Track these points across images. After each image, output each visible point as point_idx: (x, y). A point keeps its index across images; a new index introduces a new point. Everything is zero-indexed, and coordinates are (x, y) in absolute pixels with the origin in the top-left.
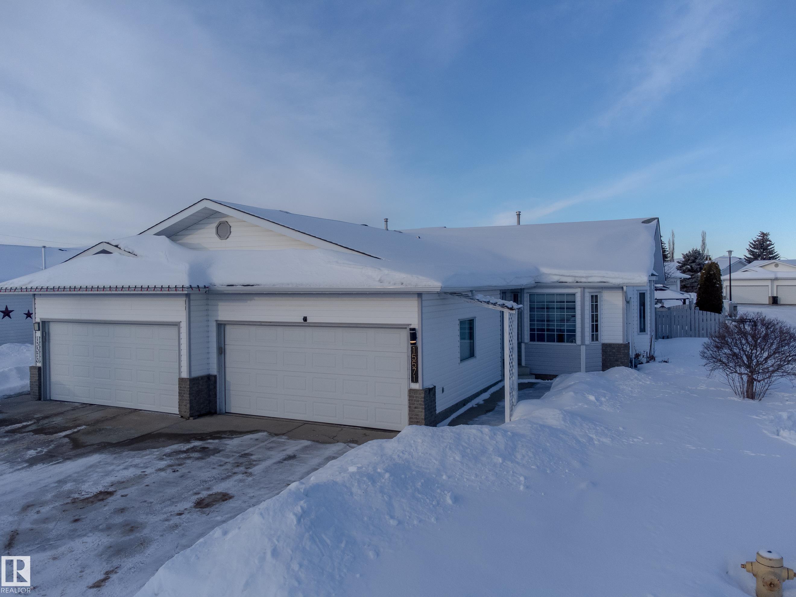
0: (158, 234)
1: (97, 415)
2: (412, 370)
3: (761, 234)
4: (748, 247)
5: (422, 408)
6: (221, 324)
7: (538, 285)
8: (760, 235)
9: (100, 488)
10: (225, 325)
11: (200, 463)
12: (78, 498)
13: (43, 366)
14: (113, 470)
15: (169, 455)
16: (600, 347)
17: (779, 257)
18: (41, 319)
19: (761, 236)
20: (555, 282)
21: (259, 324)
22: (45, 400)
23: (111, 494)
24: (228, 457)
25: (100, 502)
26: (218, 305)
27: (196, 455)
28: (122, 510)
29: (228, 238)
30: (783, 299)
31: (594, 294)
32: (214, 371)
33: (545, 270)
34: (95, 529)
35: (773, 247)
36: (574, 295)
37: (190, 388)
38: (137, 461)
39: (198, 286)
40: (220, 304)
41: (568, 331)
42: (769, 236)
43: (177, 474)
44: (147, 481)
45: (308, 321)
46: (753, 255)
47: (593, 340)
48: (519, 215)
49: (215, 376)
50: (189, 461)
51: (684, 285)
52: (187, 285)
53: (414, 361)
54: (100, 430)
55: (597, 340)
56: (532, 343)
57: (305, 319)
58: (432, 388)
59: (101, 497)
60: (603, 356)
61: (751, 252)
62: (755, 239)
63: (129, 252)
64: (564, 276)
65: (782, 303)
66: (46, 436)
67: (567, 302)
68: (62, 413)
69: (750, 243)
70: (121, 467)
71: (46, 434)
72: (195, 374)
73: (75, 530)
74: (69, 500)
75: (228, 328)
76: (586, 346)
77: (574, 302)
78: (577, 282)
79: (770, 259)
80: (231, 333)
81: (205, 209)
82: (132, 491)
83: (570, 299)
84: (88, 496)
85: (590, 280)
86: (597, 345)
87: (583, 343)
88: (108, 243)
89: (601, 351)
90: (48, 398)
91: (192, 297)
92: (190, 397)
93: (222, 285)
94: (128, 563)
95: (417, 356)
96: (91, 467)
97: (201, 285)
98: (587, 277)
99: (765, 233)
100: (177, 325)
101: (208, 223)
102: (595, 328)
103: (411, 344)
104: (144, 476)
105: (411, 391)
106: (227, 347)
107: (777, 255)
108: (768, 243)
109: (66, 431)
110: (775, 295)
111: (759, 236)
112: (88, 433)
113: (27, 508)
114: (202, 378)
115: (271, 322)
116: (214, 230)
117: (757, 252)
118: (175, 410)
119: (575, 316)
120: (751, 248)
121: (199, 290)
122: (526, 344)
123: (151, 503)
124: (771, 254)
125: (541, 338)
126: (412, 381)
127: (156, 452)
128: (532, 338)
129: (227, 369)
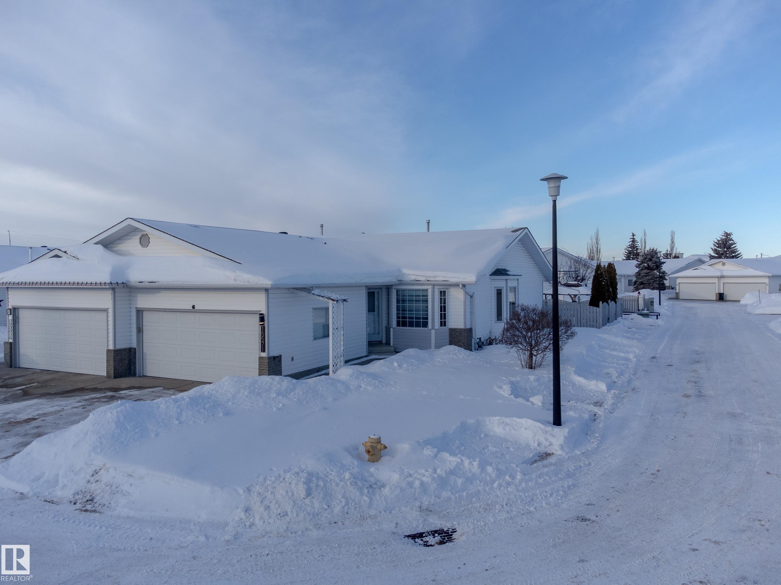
0: (96, 243)
1: (49, 377)
2: (262, 343)
3: (725, 234)
4: (713, 247)
5: (267, 370)
6: (140, 310)
7: (401, 282)
8: (723, 234)
9: (30, 417)
10: (143, 311)
12: (13, 421)
13: (14, 342)
14: (43, 408)
16: (448, 331)
17: (741, 256)
18: (12, 306)
19: (725, 236)
20: (413, 280)
21: (164, 310)
22: (15, 367)
23: (36, 419)
24: (125, 401)
25: (26, 423)
26: (137, 296)
27: (104, 399)
28: (38, 427)
29: (148, 246)
30: (729, 295)
31: (443, 290)
32: (134, 345)
33: (405, 271)
34: (17, 435)
35: (736, 246)
36: (427, 290)
37: (114, 357)
38: (62, 403)
39: (117, 282)
40: (138, 295)
41: (423, 318)
42: (732, 236)
43: (85, 409)
44: (62, 413)
45: (195, 308)
46: (717, 254)
47: (441, 325)
48: (429, 223)
49: (135, 349)
50: (97, 403)
51: (642, 282)
52: (108, 281)
53: (263, 337)
54: (46, 386)
55: (445, 325)
56: (398, 328)
57: (193, 307)
58: (277, 357)
59: (28, 421)
60: (450, 338)
61: (715, 251)
62: (719, 239)
63: (74, 257)
64: (419, 276)
65: (728, 299)
66: (6, 389)
67: (422, 296)
68: (23, 376)
69: (714, 242)
70: (50, 406)
71: (7, 388)
72: (118, 347)
73: (5, 436)
74: (7, 422)
75: (145, 314)
76: (436, 330)
77: (427, 296)
78: (428, 281)
79: (733, 257)
80: (147, 317)
81: (129, 225)
83: (425, 294)
84: (20, 420)
85: (437, 279)
86: (445, 329)
87: (433, 328)
88: (59, 250)
89: (448, 334)
90: (18, 366)
91: (116, 290)
92: (114, 363)
93: (135, 282)
95: (264, 333)
96: (29, 406)
97: (120, 282)
98: (434, 277)
99: (728, 233)
100: (106, 310)
101: (135, 235)
102: (443, 317)
103: (261, 325)
105: (261, 358)
106: (144, 327)
107: (739, 254)
108: (730, 242)
109: (22, 386)
110: (722, 292)
111: (723, 236)
112: (37, 387)
114: (125, 350)
115: (171, 309)
116: (138, 241)
117: (721, 251)
118: (105, 374)
119: (428, 307)
120: (715, 247)
121: (118, 285)
122: (394, 328)
123: (58, 424)
124: (734, 253)
125: (404, 324)
126: (262, 351)
127: (78, 398)
128: (398, 325)
129: (144, 344)
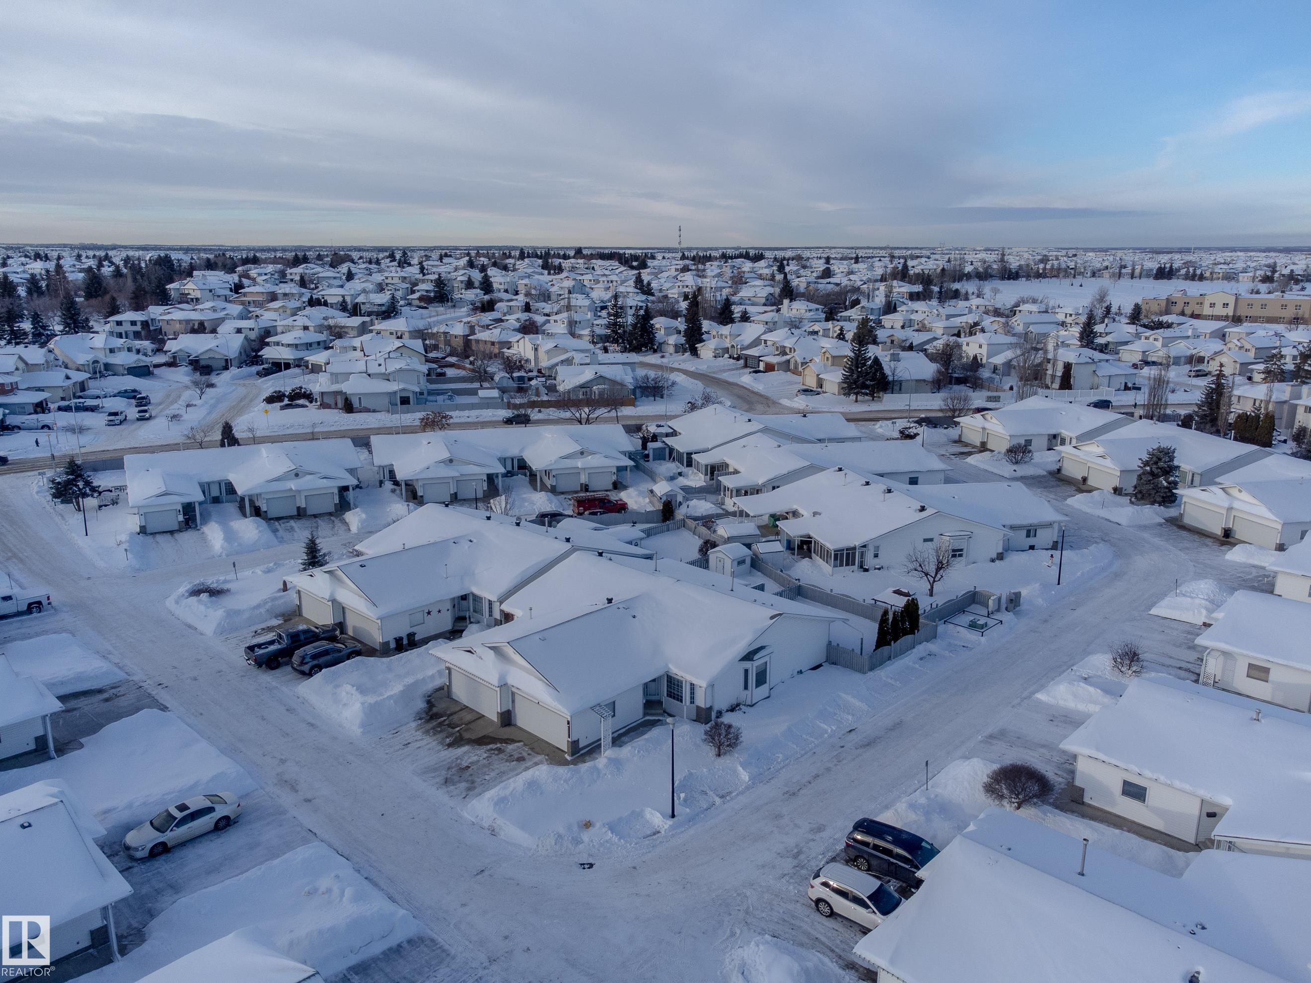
2: (569, 734)
5: (571, 748)
9: (467, 763)
10: (514, 693)
11: (496, 757)
12: (462, 766)
13: (449, 685)
14: (471, 755)
15: (488, 751)
16: (693, 709)
20: (675, 674)
21: (524, 697)
23: (469, 767)
24: (505, 755)
25: (466, 770)
27: (496, 752)
28: (471, 775)
32: (511, 709)
34: (465, 781)
36: (683, 682)
37: (501, 715)
38: (478, 752)
41: (681, 697)
45: (539, 704)
47: (691, 703)
49: (511, 711)
53: (569, 731)
54: (470, 729)
55: (693, 703)
58: (576, 741)
59: (467, 767)
60: (696, 711)
64: (678, 673)
66: (452, 730)
68: (457, 711)
71: (452, 728)
72: (503, 710)
74: (458, 767)
75: (516, 695)
76: (687, 706)
77: (684, 686)
78: (682, 677)
82: (475, 767)
86: (693, 706)
87: (686, 704)
90: (452, 698)
92: (501, 718)
93: (510, 685)
94: (471, 793)
95: (570, 729)
98: (685, 677)
102: (692, 698)
103: (568, 724)
104: (478, 761)
105: (568, 741)
106: (515, 700)
110: (1230, 527)
113: (449, 769)
114: (506, 711)
115: (528, 698)
118: (496, 720)
119: (684, 693)
125: (671, 697)
126: (569, 738)
128: (667, 697)
129: (516, 709)
